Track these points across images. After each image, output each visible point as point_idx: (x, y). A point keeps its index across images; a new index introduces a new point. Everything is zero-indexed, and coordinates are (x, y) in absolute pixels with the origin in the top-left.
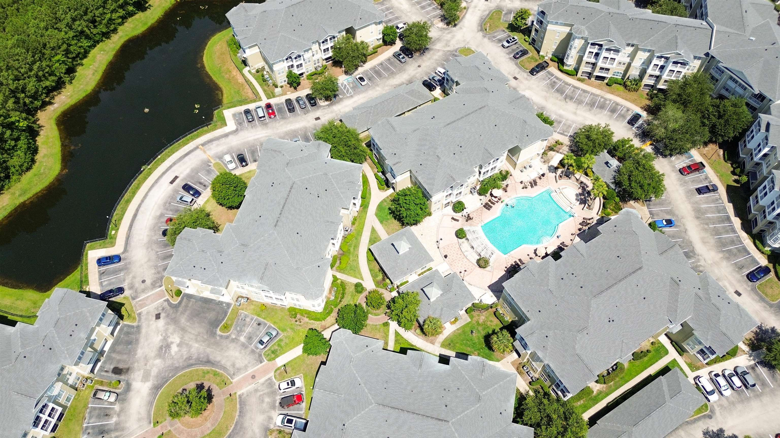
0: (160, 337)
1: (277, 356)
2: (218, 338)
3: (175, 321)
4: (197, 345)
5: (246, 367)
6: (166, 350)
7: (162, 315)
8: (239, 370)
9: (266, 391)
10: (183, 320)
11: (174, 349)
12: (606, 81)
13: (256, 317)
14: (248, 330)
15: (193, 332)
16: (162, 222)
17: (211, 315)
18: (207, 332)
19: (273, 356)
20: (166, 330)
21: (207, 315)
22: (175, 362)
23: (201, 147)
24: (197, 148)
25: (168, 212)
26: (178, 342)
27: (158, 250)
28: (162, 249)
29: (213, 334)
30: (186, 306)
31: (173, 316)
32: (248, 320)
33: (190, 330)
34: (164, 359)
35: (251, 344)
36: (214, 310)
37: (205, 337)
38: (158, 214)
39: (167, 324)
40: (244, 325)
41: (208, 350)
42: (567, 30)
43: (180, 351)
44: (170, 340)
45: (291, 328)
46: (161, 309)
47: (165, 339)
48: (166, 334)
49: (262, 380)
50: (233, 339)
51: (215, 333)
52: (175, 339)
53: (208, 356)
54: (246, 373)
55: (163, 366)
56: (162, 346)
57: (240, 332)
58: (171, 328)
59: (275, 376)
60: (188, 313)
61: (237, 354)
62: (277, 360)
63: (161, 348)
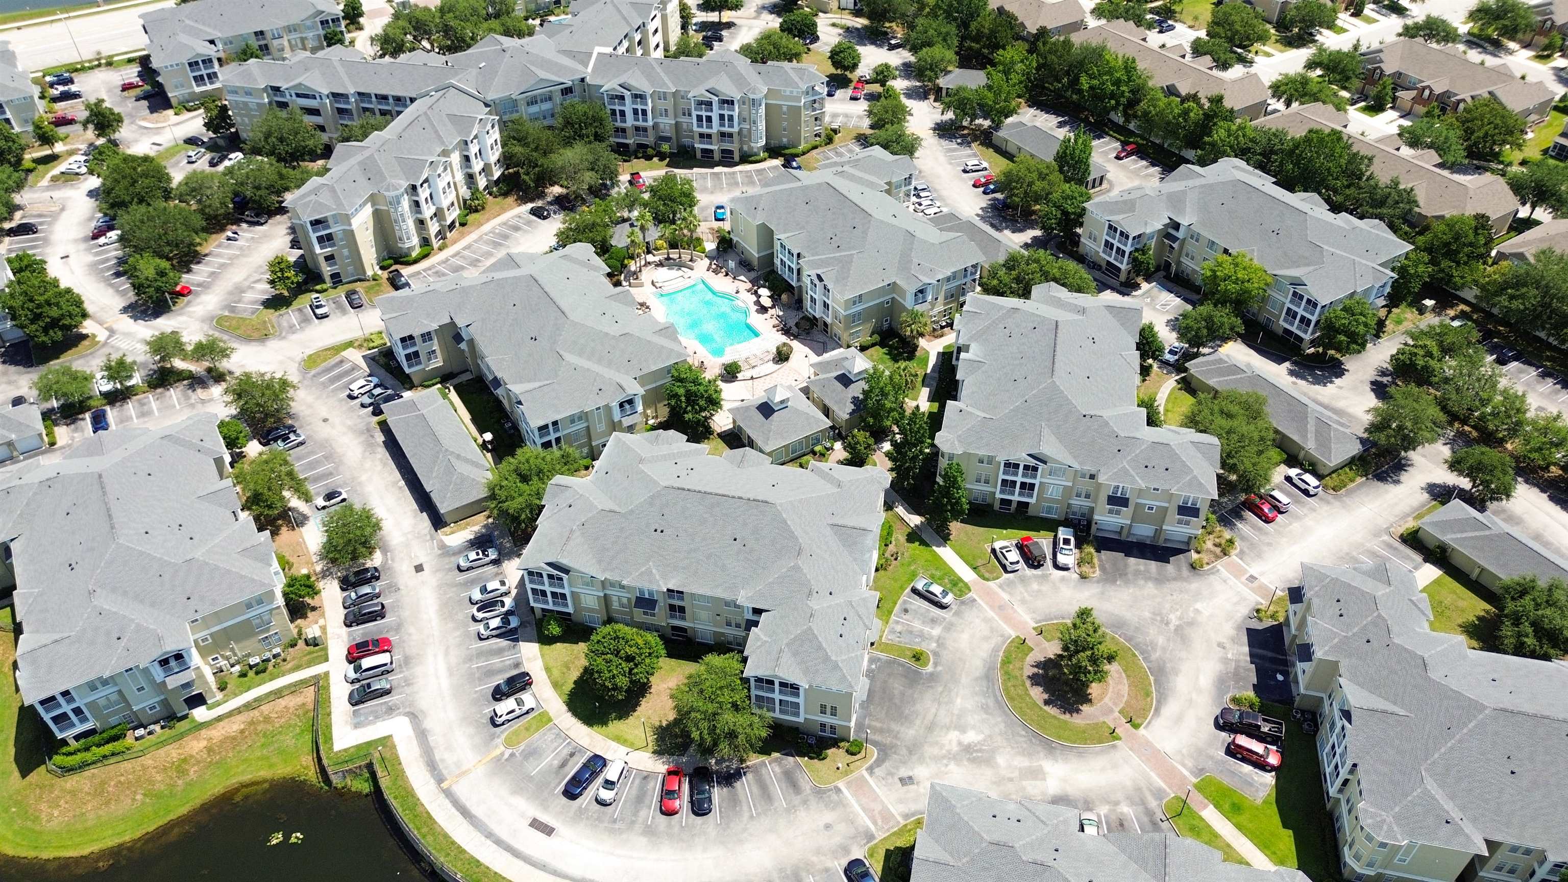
0: (952, 766)
1: (960, 580)
2: (939, 668)
3: (914, 749)
4: (959, 701)
5: (987, 620)
6: (977, 751)
7: (904, 772)
8: (992, 630)
9: (1022, 590)
10: (909, 733)
11: (971, 737)
12: (457, 224)
13: (893, 617)
14: (917, 625)
15: (933, 711)
16: (669, 826)
17: (897, 686)
18: (932, 687)
19: (961, 585)
20: (936, 759)
21: (896, 692)
22: (997, 730)
23: (445, 785)
24: (448, 794)
25: (640, 820)
26: (956, 733)
27: (746, 815)
28: (745, 808)
29: (933, 677)
30: (881, 731)
31: (904, 751)
32: (899, 628)
33: (930, 717)
34: (993, 751)
35: (945, 619)
36: (885, 682)
37: (940, 689)
38: (643, 840)
39: (922, 760)
40: (911, 632)
41: (964, 680)
42: (368, 210)
43: (974, 727)
44: (955, 748)
45: (909, 565)
46: (890, 780)
47: (954, 757)
48: (944, 757)
49: (1005, 596)
50: (939, 646)
51: (932, 674)
52: (952, 739)
53: (976, 679)
54: (997, 618)
55: (1009, 749)
56: (969, 759)
57: (921, 635)
58: (929, 751)
59: (994, 579)
60: (894, 726)
61: (965, 636)
62: (966, 579)
63: (973, 760)
